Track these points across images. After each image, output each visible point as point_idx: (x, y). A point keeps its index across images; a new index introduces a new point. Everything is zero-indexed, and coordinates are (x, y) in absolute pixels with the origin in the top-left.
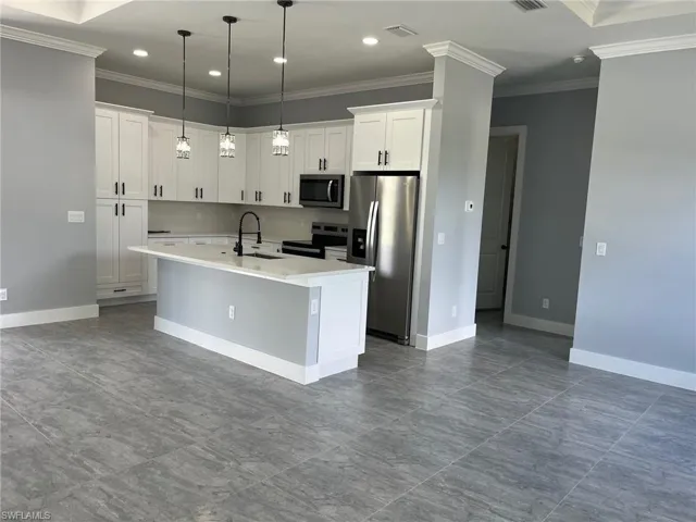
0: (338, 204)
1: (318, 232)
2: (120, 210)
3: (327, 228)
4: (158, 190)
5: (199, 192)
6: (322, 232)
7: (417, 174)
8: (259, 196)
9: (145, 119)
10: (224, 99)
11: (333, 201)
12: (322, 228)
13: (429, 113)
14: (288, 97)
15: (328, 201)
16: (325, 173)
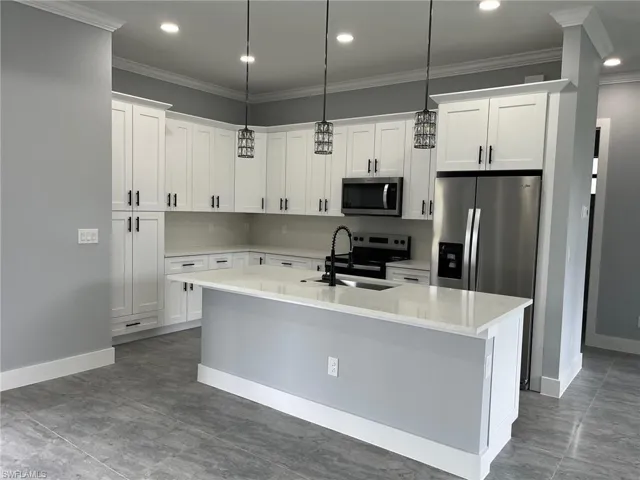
0: (396, 212)
1: (359, 244)
2: (133, 225)
3: (372, 240)
4: (172, 200)
5: (215, 201)
6: (366, 244)
7: (538, 173)
8: (284, 204)
9: (161, 113)
10: (241, 96)
11: (389, 208)
12: (367, 239)
13: (556, 98)
14: (331, 89)
15: (383, 208)
16: (375, 175)
